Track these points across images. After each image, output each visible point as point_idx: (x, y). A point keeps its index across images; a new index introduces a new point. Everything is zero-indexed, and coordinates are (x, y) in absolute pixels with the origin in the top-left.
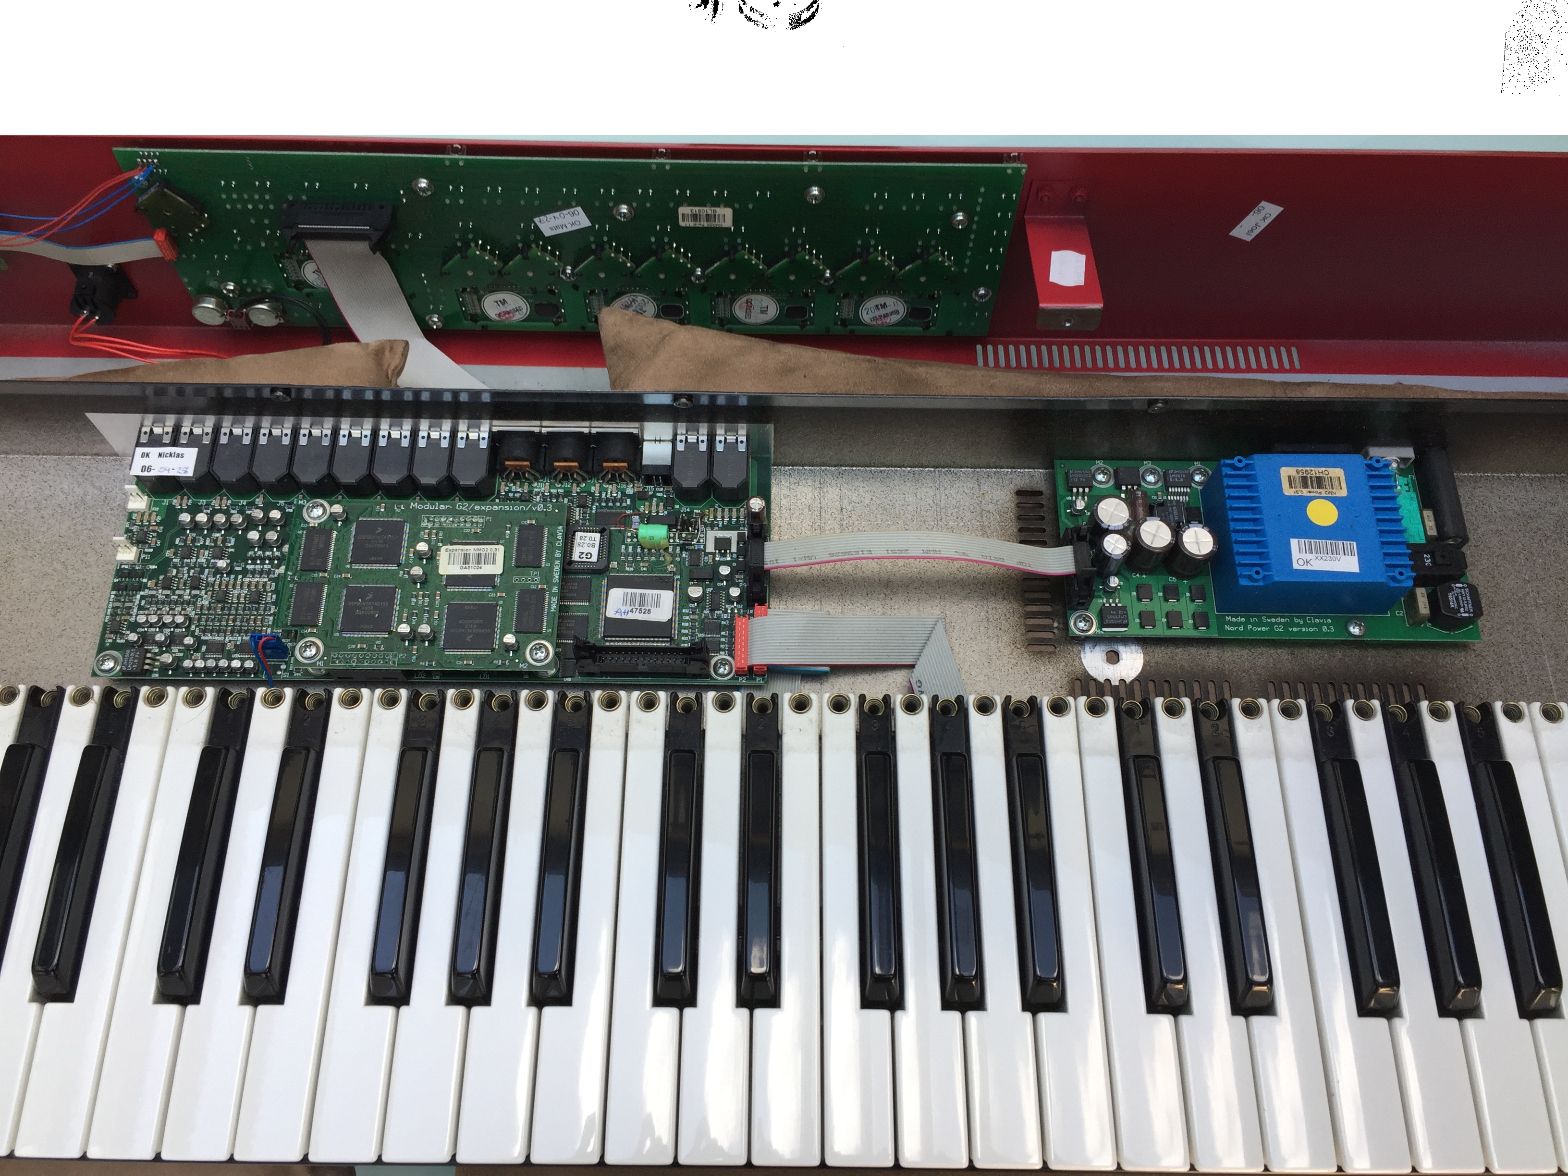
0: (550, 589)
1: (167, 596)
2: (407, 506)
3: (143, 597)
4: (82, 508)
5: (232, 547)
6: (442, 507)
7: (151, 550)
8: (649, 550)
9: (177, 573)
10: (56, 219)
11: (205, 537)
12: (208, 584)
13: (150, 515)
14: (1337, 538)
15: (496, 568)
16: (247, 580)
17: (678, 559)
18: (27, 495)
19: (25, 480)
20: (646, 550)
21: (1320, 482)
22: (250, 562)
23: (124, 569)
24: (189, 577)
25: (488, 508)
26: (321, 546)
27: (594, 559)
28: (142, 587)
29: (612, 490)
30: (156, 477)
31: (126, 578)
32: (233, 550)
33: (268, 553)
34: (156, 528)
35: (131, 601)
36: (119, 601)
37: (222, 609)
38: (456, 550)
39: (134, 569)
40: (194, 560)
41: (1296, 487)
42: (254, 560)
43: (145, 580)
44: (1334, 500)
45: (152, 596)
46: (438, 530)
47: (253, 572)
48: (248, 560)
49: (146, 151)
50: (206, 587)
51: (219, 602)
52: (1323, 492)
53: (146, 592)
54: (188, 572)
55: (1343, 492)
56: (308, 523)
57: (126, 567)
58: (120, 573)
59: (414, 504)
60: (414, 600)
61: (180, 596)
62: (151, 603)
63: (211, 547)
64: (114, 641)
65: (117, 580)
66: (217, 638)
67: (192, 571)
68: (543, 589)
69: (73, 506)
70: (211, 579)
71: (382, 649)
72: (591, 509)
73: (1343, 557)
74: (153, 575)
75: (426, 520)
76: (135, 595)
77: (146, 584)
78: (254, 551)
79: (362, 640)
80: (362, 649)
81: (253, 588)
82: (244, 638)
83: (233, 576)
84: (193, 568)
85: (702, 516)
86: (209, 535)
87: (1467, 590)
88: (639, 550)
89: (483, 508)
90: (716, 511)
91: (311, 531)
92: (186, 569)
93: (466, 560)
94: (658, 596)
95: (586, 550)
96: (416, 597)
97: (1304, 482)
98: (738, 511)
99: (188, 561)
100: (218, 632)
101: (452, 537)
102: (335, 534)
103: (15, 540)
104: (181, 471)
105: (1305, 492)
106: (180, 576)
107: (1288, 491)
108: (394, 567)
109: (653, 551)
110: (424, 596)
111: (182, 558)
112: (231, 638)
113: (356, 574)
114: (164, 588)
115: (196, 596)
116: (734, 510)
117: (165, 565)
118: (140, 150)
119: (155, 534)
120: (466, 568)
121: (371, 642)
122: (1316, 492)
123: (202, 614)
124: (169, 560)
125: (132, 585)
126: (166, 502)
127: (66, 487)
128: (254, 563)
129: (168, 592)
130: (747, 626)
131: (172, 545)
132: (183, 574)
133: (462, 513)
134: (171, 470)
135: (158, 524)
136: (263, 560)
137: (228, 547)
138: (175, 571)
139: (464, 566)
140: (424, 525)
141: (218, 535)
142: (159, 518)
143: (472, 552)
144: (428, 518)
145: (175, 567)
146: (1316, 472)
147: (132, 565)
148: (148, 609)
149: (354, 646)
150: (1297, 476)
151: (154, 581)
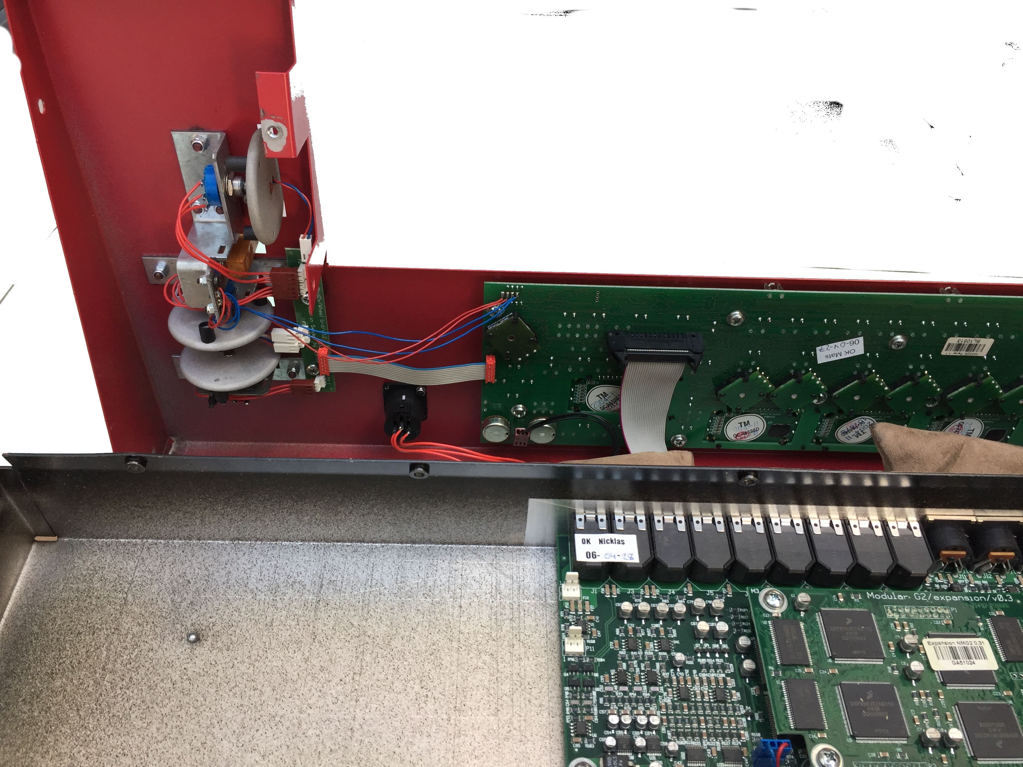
1: (625, 693)
2: (864, 596)
3: (599, 694)
4: (498, 597)
5: (676, 639)
6: (901, 597)
7: (594, 642)
9: (628, 666)
10: (421, 341)
11: (645, 627)
12: (664, 681)
13: (583, 604)
15: (990, 663)
16: (704, 675)
18: (440, 583)
19: (435, 569)
22: (699, 655)
23: (571, 662)
24: (641, 671)
25: (947, 598)
28: (595, 683)
30: (603, 563)
31: (576, 672)
32: (677, 642)
33: (715, 646)
34: (593, 618)
35: (588, 699)
36: (575, 698)
37: (690, 709)
38: (940, 643)
39: (581, 662)
40: (641, 653)
42: (704, 652)
43: (596, 675)
45: (609, 693)
48: (697, 653)
49: (513, 285)
50: (663, 683)
51: (682, 700)
53: (600, 689)
54: (639, 666)
56: (770, 613)
57: (573, 660)
58: (568, 666)
59: (870, 593)
60: (916, 699)
61: (638, 693)
62: (610, 701)
63: (654, 639)
64: (583, 745)
65: (567, 675)
66: (693, 743)
67: (643, 665)
69: (488, 596)
71: (907, 758)
74: (603, 669)
75: (890, 612)
76: (591, 692)
77: (598, 679)
78: (699, 642)
79: (883, 748)
80: (885, 758)
81: (713, 684)
82: (723, 743)
83: (687, 671)
84: (643, 661)
86: (648, 626)
89: (942, 598)
91: (774, 620)
92: (635, 662)
93: (954, 655)
96: (919, 695)
99: (635, 653)
100: (693, 735)
101: (926, 630)
102: (802, 625)
103: (437, 630)
104: (626, 557)
106: (631, 670)
108: (880, 662)
110: (927, 695)
111: (629, 650)
112: (708, 743)
113: (844, 671)
114: (620, 684)
115: (654, 693)
117: (612, 658)
118: (508, 284)
119: (593, 624)
120: (958, 663)
121: (891, 749)
123: (667, 715)
124: (615, 652)
125: (584, 681)
126: (594, 590)
127: (478, 576)
128: (704, 656)
129: (626, 689)
131: (613, 636)
132: (635, 668)
133: (922, 603)
134: (616, 557)
135: (592, 614)
136: (713, 652)
137: (672, 639)
138: (624, 665)
139: (956, 661)
140: (890, 616)
141: (657, 626)
142: (592, 608)
143: (957, 645)
144: (891, 609)
145: (623, 659)
147: (578, 657)
148: (609, 708)
149: (874, 755)
151: (606, 676)
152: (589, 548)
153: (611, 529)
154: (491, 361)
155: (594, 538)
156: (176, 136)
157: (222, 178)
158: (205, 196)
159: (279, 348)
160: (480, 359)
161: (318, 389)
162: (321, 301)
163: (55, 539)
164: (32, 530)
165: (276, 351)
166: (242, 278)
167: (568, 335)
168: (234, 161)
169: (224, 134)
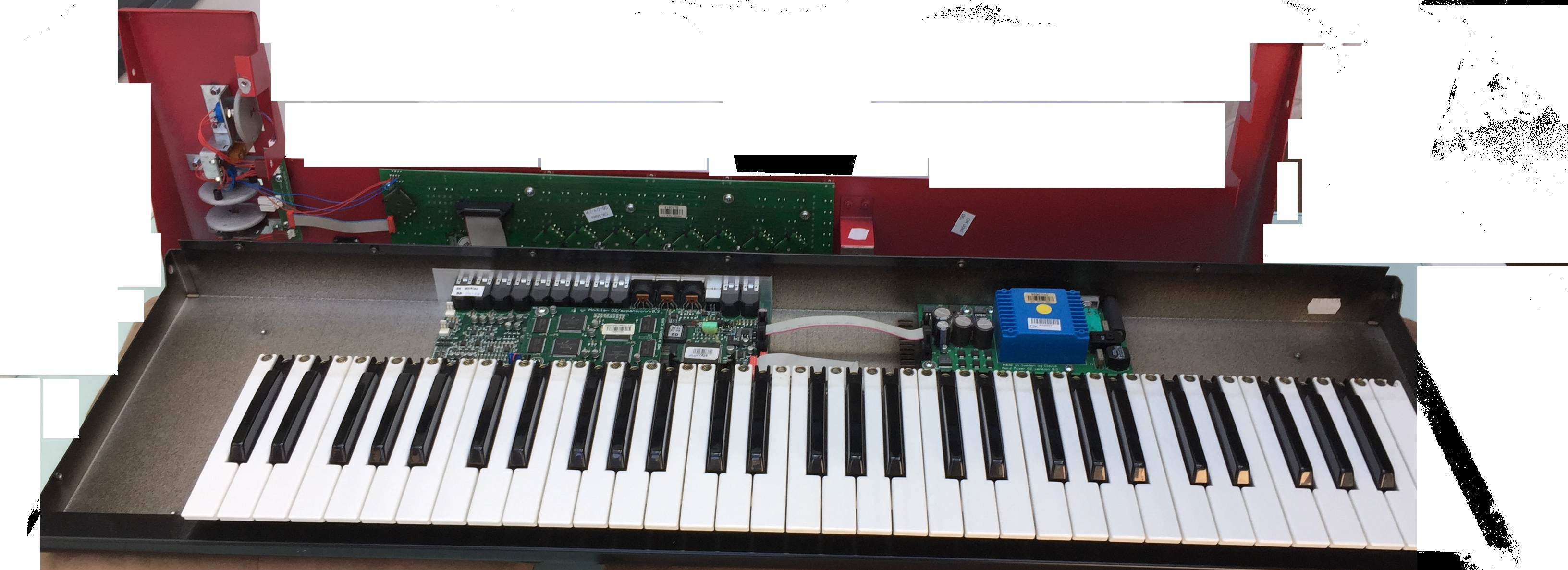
0: (657, 341)
1: (463, 349)
2: (587, 310)
6: (604, 310)
7: (456, 332)
8: (707, 335)
9: (468, 340)
11: (482, 327)
12: (483, 344)
13: (456, 319)
14: (1050, 318)
15: (631, 332)
16: (503, 343)
17: (722, 339)
20: (706, 335)
21: (1043, 298)
23: (442, 338)
25: (627, 311)
26: (544, 323)
27: (679, 335)
28: (450, 345)
29: (689, 313)
30: (462, 298)
31: (442, 341)
32: (496, 332)
33: (514, 333)
34: (459, 323)
35: (444, 351)
36: (439, 350)
38: (611, 325)
39: (447, 338)
40: (477, 335)
41: (1031, 300)
43: (452, 343)
44: (1051, 305)
45: (456, 349)
46: (602, 319)
47: (506, 341)
48: (504, 336)
49: (395, 170)
50: (482, 346)
51: (489, 351)
52: (1045, 302)
53: (452, 347)
54: (474, 340)
55: (1055, 302)
56: (537, 316)
58: (439, 340)
59: (590, 309)
60: (589, 344)
61: (470, 349)
63: (486, 331)
65: (438, 342)
67: (476, 339)
68: (654, 341)
70: (485, 343)
72: (678, 319)
73: (1053, 325)
74: (456, 341)
75: (596, 315)
78: (507, 332)
81: (506, 346)
83: (496, 342)
85: (736, 322)
86: (485, 326)
87: (1122, 349)
88: (702, 335)
89: (625, 311)
90: (742, 321)
91: (539, 318)
93: (616, 329)
94: (711, 350)
95: (675, 332)
97: (1036, 298)
98: (753, 321)
101: (607, 321)
102: (550, 320)
104: (475, 295)
105: (1036, 302)
107: (1027, 301)
108: (580, 332)
109: (709, 335)
110: (594, 343)
113: (561, 333)
114: (461, 346)
115: (478, 349)
116: (752, 321)
117: (462, 337)
118: (393, 170)
119: (458, 325)
120: (615, 332)
122: (1041, 301)
124: (464, 336)
126: (464, 314)
128: (507, 337)
129: (464, 347)
130: (756, 360)
132: (471, 341)
133: (614, 312)
134: (471, 294)
136: (511, 336)
140: (594, 317)
142: (460, 320)
143: (619, 326)
145: (467, 338)
146: (1041, 295)
150: (1032, 296)
151: (457, 343)
152: (459, 291)
153: (474, 283)
154: (390, 218)
155: (463, 287)
156: (203, 87)
157: (224, 108)
158: (215, 117)
159: (263, 209)
160: (384, 218)
161: (290, 238)
162: (287, 180)
163: (197, 296)
164: (187, 290)
165: (262, 210)
166: (238, 164)
167: (435, 202)
168: (229, 99)
169: (228, 86)
